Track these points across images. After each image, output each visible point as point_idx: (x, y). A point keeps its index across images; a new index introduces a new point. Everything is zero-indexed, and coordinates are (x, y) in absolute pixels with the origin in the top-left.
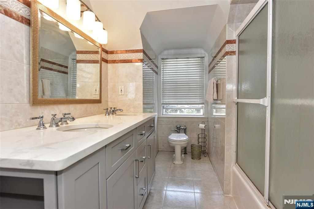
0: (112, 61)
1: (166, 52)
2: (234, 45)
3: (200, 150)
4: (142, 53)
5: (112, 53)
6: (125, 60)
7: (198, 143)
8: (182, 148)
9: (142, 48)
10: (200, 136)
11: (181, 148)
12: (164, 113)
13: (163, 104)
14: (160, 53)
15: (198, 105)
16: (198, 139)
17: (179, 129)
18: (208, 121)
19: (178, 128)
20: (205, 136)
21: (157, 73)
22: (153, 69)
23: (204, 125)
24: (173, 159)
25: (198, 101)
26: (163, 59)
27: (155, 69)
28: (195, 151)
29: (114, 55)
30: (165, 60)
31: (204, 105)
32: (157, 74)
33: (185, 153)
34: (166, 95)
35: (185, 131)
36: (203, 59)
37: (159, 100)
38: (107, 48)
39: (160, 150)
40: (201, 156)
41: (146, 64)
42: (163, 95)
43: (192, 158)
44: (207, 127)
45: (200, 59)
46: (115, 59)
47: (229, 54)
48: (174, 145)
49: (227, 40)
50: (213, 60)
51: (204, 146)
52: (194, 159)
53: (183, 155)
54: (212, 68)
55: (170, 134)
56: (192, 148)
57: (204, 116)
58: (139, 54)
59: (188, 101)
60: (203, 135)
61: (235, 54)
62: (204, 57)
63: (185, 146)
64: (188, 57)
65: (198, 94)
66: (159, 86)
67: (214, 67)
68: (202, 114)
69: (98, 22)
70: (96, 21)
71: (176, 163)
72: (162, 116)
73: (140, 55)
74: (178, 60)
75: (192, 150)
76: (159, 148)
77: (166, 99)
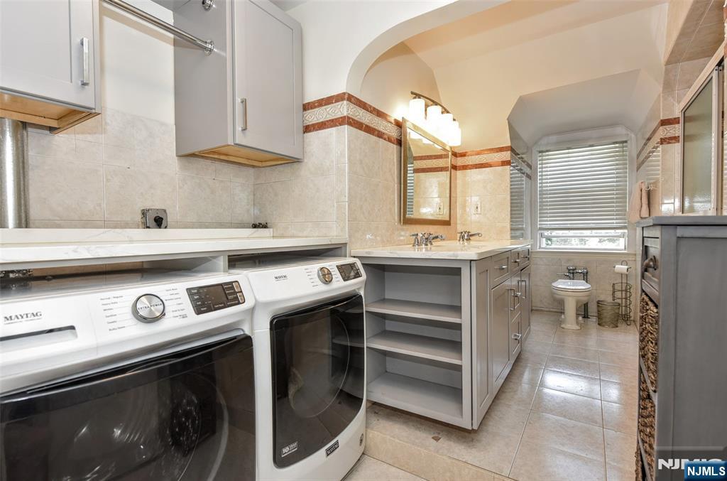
0: (463, 166)
1: (545, 141)
2: (677, 126)
3: (617, 311)
4: (509, 152)
5: (463, 155)
6: (482, 164)
7: (614, 300)
8: (579, 305)
9: (509, 145)
10: (618, 287)
11: (577, 302)
12: (544, 245)
13: (540, 229)
14: (536, 143)
15: (613, 231)
16: (614, 292)
17: (573, 273)
18: (635, 260)
19: (571, 271)
20: (628, 287)
21: (529, 177)
22: (522, 170)
23: (626, 267)
24: (560, 322)
25: (615, 223)
26: (540, 152)
27: (527, 170)
28: (604, 311)
29: (466, 158)
30: (544, 154)
31: (626, 231)
32: (530, 179)
33: (586, 316)
34: (547, 213)
35: (585, 276)
36: (625, 144)
37: (533, 223)
38: (456, 151)
39: (533, 308)
40: (617, 321)
41: (514, 167)
42: (540, 213)
43: (599, 324)
44: (634, 271)
45: (617, 145)
46: (467, 163)
47: (665, 141)
48: (563, 297)
49: (662, 120)
50: (645, 144)
51: (626, 306)
52: (603, 326)
53: (580, 318)
54: (641, 162)
55: (555, 280)
56: (598, 306)
57: (626, 252)
58: (504, 153)
59: (592, 223)
60: (624, 285)
61: (679, 141)
62: (626, 142)
63: (585, 299)
64: (591, 143)
65: (613, 211)
66: (533, 199)
67: (647, 157)
68: (623, 248)
69: (446, 115)
70: (442, 113)
71: (566, 327)
72: (538, 250)
73: (507, 155)
74: (570, 151)
75: (600, 309)
76: (533, 304)
77: (547, 221)
